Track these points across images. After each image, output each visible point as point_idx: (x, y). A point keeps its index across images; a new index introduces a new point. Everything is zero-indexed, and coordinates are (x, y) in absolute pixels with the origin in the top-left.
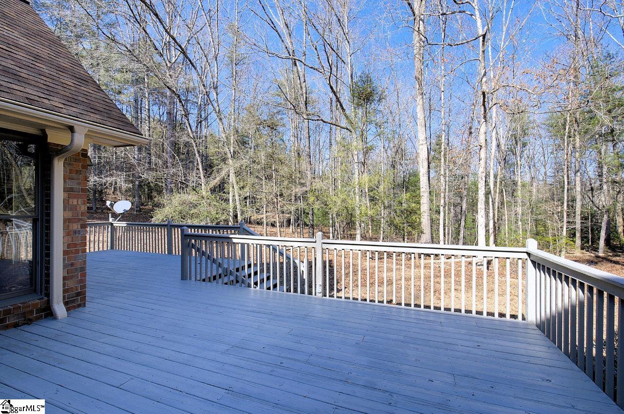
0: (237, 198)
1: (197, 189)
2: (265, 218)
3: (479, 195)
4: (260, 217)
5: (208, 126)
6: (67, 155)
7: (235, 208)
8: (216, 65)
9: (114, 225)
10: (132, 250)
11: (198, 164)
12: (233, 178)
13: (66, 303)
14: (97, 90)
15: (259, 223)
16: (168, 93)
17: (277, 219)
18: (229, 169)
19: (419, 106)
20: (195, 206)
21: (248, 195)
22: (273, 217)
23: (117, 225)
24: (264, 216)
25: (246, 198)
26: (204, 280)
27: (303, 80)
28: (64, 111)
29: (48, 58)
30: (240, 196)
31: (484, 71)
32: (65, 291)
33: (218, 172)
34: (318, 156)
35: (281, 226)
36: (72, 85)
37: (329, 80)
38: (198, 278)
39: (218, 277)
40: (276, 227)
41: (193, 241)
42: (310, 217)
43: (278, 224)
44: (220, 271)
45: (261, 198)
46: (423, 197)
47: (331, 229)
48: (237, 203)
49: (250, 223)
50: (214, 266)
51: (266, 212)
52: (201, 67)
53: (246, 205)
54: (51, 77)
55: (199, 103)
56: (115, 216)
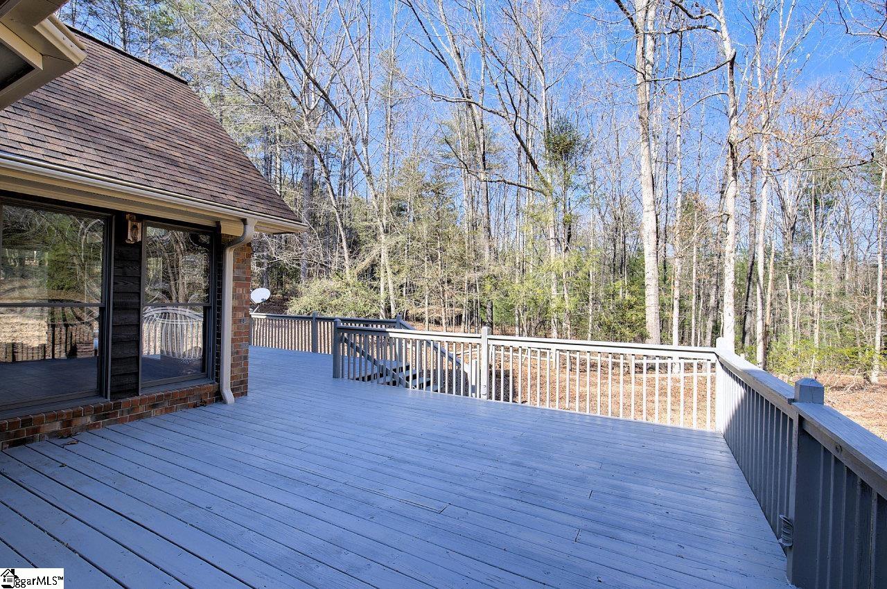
0: (391, 286)
1: (341, 274)
2: (427, 313)
3: (726, 284)
4: (420, 311)
5: (353, 189)
6: (237, 246)
7: (387, 300)
8: (366, 112)
9: (252, 316)
10: (272, 347)
11: (341, 241)
12: (385, 260)
13: (233, 390)
14: (257, 176)
15: (419, 319)
16: (306, 148)
17: (443, 314)
18: (381, 248)
19: (643, 158)
20: (338, 295)
21: (405, 281)
22: (438, 311)
23: (256, 316)
24: (426, 309)
25: (402, 286)
26: (358, 379)
27: (480, 126)
28: (238, 205)
29: (214, 147)
30: (394, 283)
31: (733, 109)
32: (232, 378)
33: (367, 251)
34: (502, 227)
35: (450, 323)
36: (238, 174)
37: (515, 127)
38: (351, 376)
39: (372, 377)
40: (442, 325)
41: (346, 335)
42: (488, 311)
43: (444, 321)
44: (376, 370)
45: (422, 286)
46: (649, 287)
47: (517, 329)
48: (391, 292)
49: (407, 319)
50: (369, 363)
51: (429, 304)
52: (346, 110)
53: (402, 295)
54: (222, 168)
55: (343, 159)
56: (253, 306)
